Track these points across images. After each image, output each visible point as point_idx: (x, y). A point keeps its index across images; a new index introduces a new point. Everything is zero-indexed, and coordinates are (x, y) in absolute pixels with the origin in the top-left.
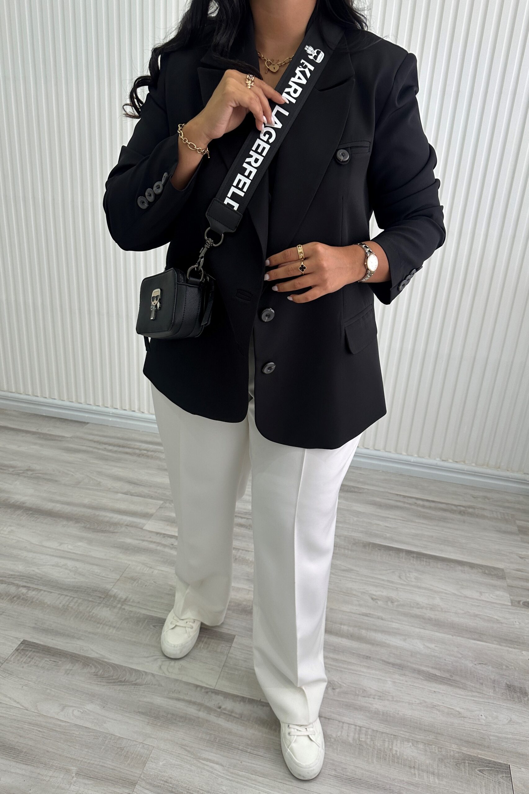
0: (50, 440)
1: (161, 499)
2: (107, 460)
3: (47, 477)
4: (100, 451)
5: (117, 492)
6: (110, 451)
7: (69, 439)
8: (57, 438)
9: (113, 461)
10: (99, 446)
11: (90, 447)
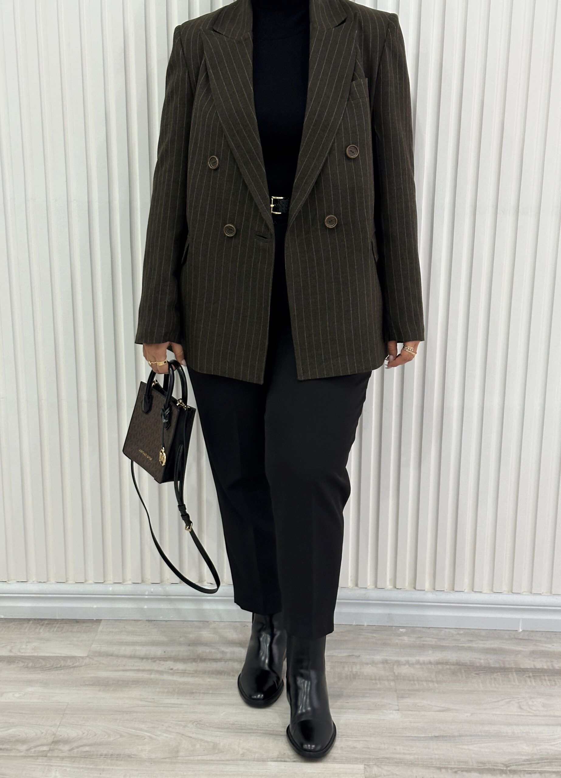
0: (50, 669)
1: (356, 761)
2: (193, 693)
3: (104, 750)
4: (165, 677)
5: (263, 761)
6: (184, 673)
7: (87, 661)
8: (62, 663)
9: (204, 693)
10: (155, 666)
11: (138, 670)
